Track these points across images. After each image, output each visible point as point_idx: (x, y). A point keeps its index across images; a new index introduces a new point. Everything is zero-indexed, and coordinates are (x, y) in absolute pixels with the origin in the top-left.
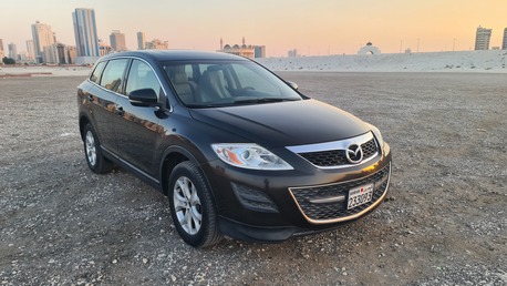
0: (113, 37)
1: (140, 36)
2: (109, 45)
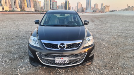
0: (95, 5)
1: (102, 4)
2: (93, 7)
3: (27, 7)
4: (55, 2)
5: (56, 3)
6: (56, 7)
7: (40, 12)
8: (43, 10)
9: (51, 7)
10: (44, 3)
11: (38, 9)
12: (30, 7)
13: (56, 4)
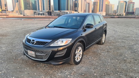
3: (99, 11)
4: (132, 4)
5: (134, 5)
6: (133, 10)
7: (111, 16)
8: (116, 13)
9: (125, 10)
10: (118, 6)
11: (110, 13)
12: (102, 11)
13: (133, 7)
